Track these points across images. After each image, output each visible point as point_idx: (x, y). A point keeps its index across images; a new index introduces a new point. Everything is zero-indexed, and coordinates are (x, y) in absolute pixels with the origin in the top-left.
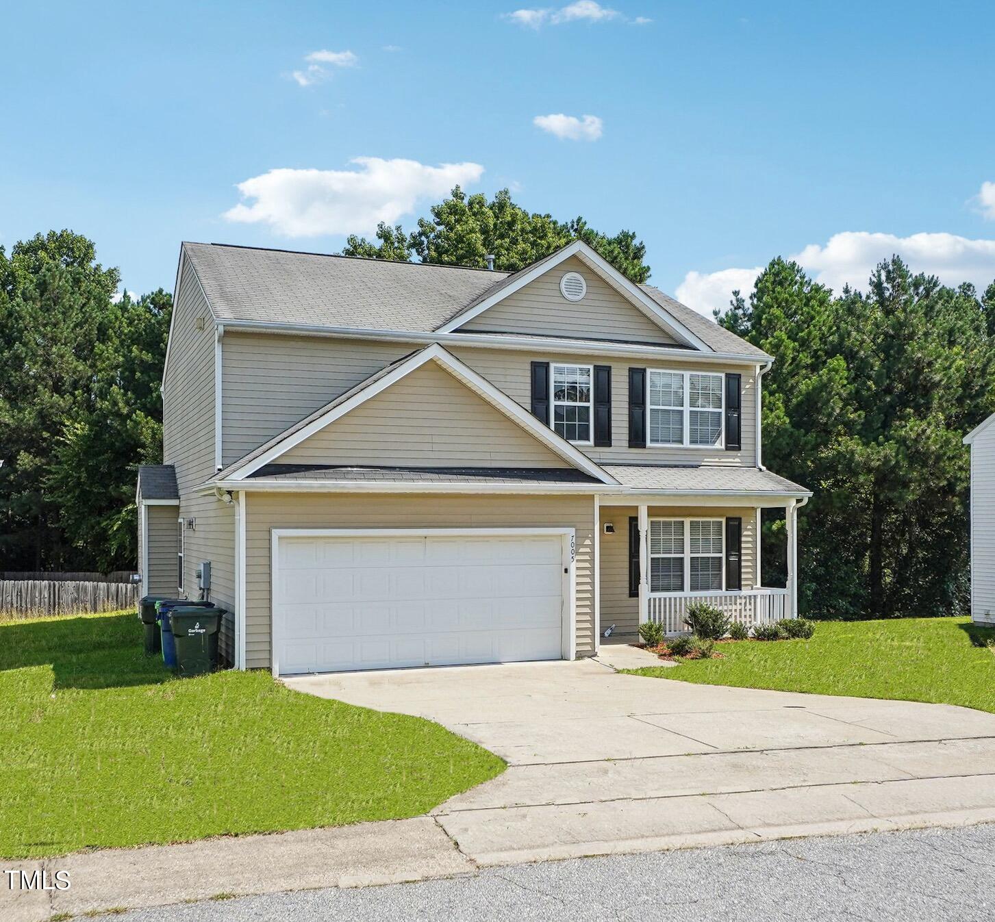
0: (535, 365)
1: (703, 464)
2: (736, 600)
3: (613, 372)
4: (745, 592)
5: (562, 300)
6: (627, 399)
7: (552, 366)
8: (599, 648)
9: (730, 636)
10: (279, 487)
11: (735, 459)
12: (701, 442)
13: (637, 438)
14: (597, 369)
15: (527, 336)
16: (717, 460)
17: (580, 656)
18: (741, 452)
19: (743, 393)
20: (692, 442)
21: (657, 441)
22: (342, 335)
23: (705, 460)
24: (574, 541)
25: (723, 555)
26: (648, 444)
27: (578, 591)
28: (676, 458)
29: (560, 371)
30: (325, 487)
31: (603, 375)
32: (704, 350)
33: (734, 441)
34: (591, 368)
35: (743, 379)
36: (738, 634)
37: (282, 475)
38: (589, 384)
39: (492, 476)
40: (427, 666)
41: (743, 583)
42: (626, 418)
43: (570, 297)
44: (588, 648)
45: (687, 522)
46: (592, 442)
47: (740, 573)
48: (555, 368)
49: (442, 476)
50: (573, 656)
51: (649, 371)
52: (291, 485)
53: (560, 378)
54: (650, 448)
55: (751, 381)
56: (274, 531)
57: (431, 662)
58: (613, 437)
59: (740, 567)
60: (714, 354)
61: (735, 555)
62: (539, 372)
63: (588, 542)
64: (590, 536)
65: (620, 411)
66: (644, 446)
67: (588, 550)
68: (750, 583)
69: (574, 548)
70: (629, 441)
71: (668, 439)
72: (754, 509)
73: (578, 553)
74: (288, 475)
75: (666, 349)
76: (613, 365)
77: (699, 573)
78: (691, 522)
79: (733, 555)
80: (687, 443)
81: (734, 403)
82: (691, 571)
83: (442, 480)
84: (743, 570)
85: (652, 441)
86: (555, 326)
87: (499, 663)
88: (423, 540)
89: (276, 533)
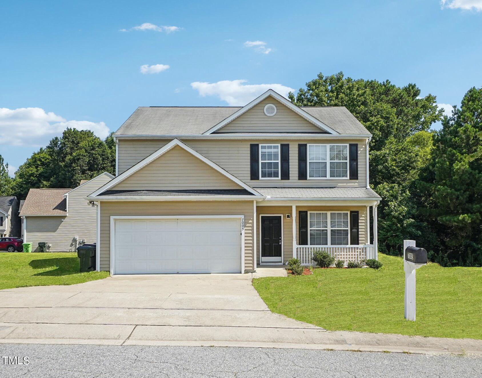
0: (252, 146)
1: (337, 186)
2: (355, 250)
3: (290, 146)
4: (360, 246)
5: (265, 117)
6: (297, 158)
7: (260, 145)
8: (256, 269)
9: (335, 266)
10: (109, 199)
11: (355, 183)
12: (337, 176)
13: (302, 175)
14: (282, 145)
15: (247, 133)
16: (345, 184)
17: (246, 272)
18: (358, 180)
19: (359, 152)
20: (331, 176)
21: (313, 176)
22: (163, 138)
23: (339, 184)
24: (243, 221)
25: (349, 229)
26: (308, 178)
27: (245, 243)
28: (322, 184)
29: (263, 147)
30: (127, 199)
31: (285, 148)
32: (334, 133)
33: (354, 175)
34: (279, 145)
35: (359, 146)
36: (339, 265)
37: (112, 195)
38: (278, 152)
39: (203, 193)
40: (178, 273)
41: (360, 242)
42: (297, 167)
43: (268, 115)
44: (251, 268)
45: (329, 213)
46: (280, 178)
47: (358, 237)
48: (261, 146)
49: (180, 194)
50: (243, 272)
51: (308, 145)
52: (113, 198)
53: (264, 150)
54: (309, 180)
55: (364, 147)
56: (111, 217)
57: (180, 272)
58: (290, 175)
59: (358, 234)
60: (340, 135)
61: (355, 229)
62: (254, 149)
63: (251, 221)
64: (252, 219)
65: (294, 164)
66: (306, 179)
67: (251, 225)
68: (364, 242)
69: (243, 224)
70: (299, 177)
71: (319, 175)
72: (365, 207)
73: (245, 226)
74: (114, 195)
75: (315, 134)
76: (290, 143)
77: (336, 237)
78: (331, 213)
79: (354, 229)
80: (328, 177)
81: (354, 157)
82: (331, 236)
83: (179, 195)
84: (360, 236)
85: (310, 176)
86: (262, 128)
87: (210, 273)
88: (177, 220)
89: (112, 218)
